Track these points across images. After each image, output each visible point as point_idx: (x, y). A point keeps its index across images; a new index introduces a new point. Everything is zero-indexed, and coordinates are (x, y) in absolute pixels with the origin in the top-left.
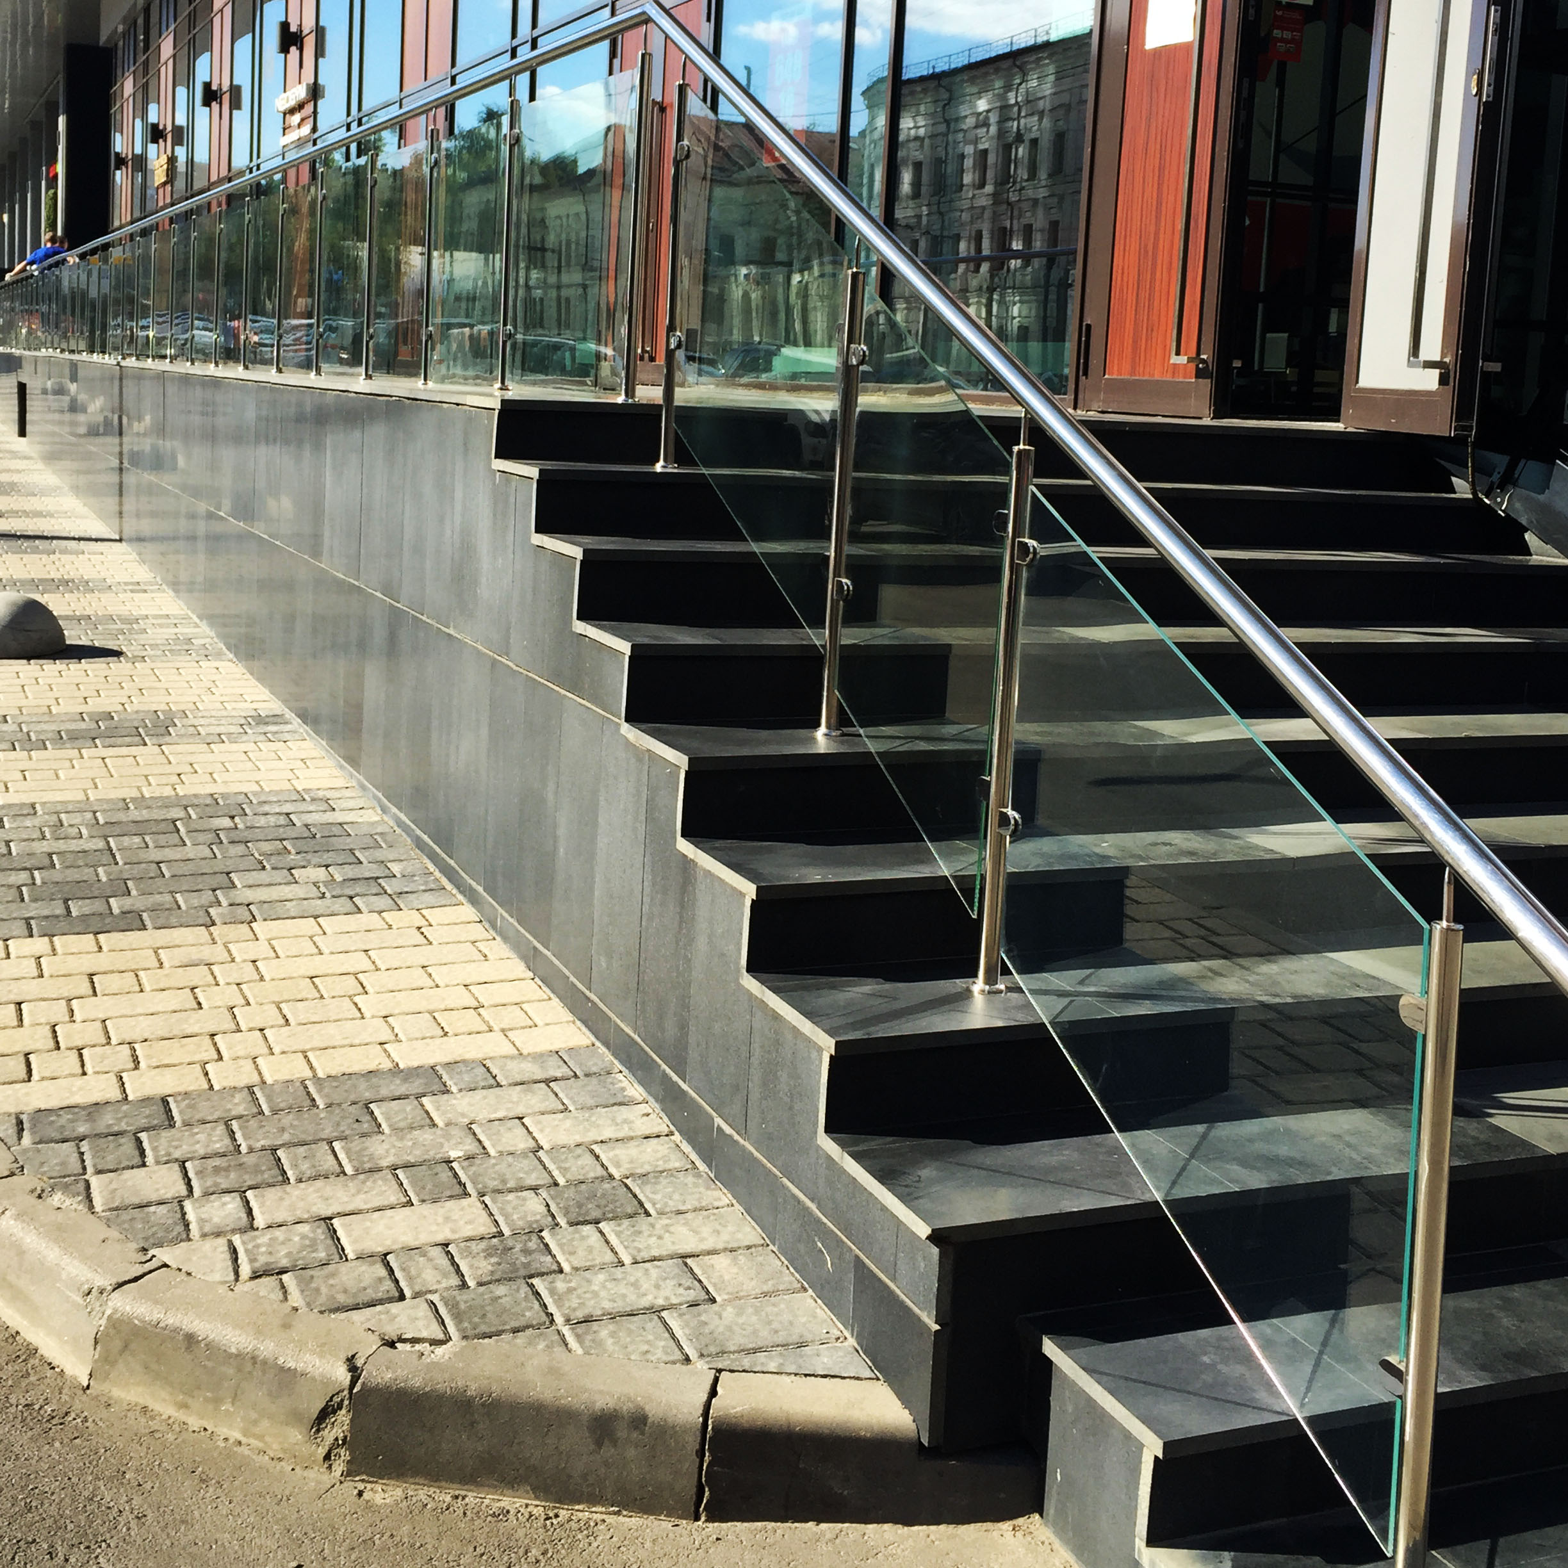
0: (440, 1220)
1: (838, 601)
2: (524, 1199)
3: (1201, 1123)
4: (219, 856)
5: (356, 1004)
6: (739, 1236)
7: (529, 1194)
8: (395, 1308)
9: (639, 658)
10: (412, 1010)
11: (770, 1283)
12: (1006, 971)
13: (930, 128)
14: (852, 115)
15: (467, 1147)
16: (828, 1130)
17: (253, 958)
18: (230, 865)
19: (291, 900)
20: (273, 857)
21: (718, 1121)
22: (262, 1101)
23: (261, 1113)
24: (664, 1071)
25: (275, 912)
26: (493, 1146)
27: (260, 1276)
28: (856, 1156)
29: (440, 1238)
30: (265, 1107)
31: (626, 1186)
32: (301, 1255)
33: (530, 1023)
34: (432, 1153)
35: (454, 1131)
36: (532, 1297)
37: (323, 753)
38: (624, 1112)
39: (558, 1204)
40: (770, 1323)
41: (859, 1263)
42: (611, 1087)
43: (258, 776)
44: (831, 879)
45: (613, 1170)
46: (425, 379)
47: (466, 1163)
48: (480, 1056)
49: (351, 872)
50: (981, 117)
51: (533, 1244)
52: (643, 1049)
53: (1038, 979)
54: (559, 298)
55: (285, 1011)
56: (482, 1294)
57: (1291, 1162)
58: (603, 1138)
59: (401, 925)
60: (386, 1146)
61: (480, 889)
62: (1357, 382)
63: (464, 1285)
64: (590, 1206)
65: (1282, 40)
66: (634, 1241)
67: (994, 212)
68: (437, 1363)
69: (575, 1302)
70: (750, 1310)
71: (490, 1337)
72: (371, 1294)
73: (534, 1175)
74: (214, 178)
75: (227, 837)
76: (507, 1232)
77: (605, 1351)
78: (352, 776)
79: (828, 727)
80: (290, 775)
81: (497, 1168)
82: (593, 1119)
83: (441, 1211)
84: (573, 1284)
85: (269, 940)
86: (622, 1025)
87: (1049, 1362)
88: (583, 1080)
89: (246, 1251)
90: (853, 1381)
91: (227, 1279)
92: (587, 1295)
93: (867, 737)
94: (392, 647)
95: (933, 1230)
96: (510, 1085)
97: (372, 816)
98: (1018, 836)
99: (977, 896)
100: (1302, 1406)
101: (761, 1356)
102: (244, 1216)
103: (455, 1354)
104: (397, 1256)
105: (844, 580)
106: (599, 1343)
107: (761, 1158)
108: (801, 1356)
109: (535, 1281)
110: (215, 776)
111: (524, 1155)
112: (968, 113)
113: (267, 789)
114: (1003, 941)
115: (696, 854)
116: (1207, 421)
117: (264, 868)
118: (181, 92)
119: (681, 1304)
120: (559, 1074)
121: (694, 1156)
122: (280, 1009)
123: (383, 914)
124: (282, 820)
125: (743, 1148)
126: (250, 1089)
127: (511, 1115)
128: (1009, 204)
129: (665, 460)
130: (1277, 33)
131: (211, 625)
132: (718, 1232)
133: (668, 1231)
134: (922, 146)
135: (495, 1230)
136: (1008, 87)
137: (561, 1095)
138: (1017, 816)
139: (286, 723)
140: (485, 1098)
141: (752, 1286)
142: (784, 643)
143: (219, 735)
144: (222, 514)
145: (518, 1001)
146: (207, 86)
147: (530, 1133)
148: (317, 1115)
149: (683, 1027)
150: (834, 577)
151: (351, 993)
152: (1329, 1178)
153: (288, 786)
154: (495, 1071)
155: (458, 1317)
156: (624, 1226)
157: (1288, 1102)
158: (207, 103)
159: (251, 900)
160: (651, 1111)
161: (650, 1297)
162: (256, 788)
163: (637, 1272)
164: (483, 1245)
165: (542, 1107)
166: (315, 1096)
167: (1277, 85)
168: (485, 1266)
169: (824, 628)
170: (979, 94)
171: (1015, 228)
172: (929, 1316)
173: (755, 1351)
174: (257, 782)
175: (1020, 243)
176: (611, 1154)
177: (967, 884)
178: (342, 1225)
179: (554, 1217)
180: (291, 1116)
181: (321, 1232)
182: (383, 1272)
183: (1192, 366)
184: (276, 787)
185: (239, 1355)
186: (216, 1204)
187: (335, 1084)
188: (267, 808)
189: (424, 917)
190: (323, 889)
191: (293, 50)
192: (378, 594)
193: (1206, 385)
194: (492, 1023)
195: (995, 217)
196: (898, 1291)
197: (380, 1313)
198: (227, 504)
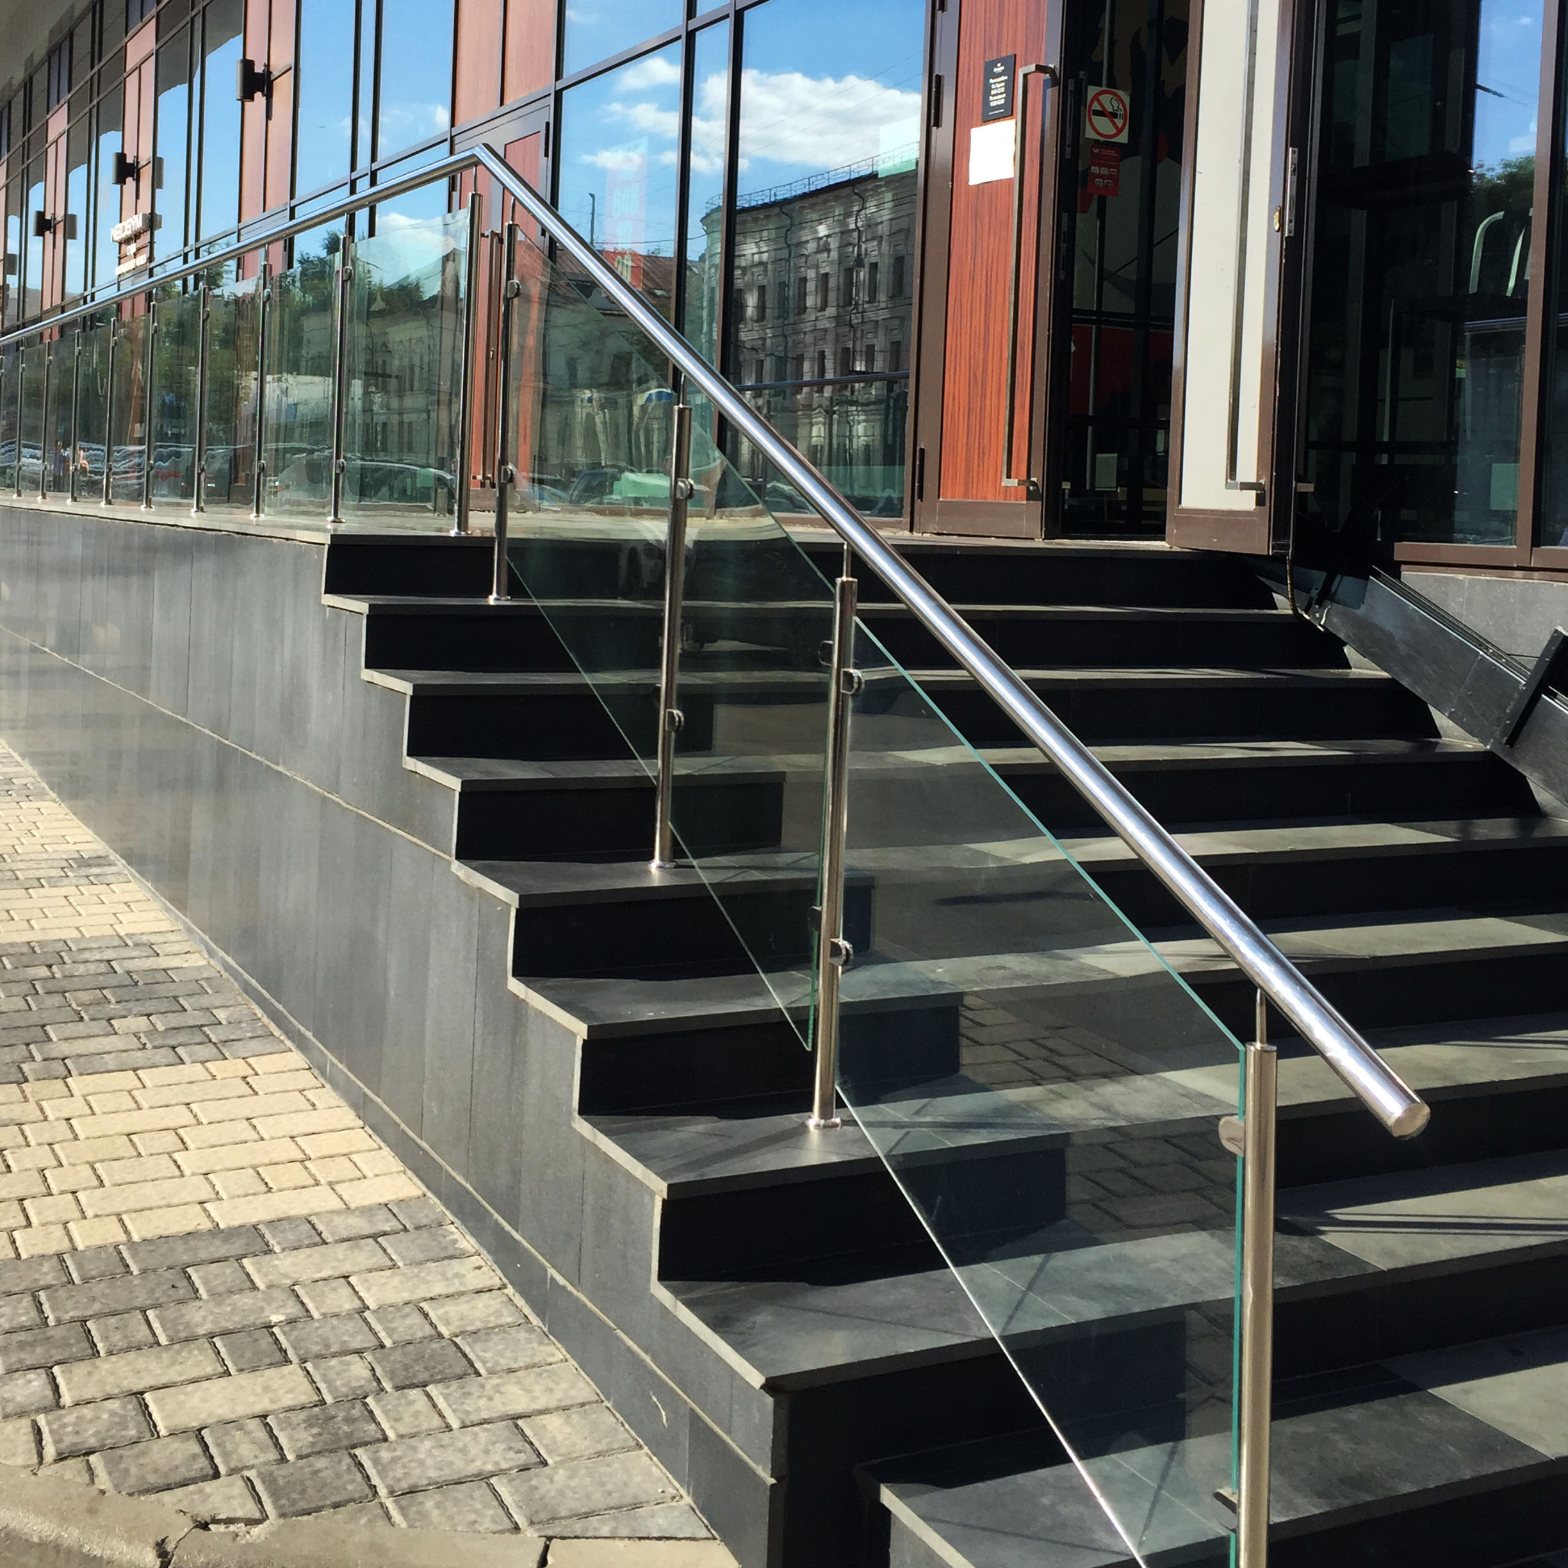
0: (259, 1390)
1: (670, 732)
2: (348, 1364)
3: (1038, 1253)
4: (34, 1008)
5: (175, 1162)
6: (573, 1393)
7: (354, 1358)
8: (209, 1487)
9: (470, 795)
10: (233, 1166)
11: (604, 1441)
12: (841, 1104)
13: (773, 253)
14: (689, 242)
15: (289, 1311)
16: (662, 1277)
17: (67, 1116)
18: (46, 1017)
19: (110, 1053)
20: (91, 1008)
21: (552, 1272)
22: (72, 1269)
23: (71, 1281)
24: (496, 1221)
25: (91, 1065)
26: (317, 1308)
27: (66, 1458)
28: (689, 1304)
29: (258, 1409)
30: (75, 1276)
31: (456, 1344)
32: (109, 1434)
33: (359, 1175)
34: (251, 1318)
35: (277, 1294)
36: (354, 1469)
37: (149, 896)
38: (455, 1266)
39: (383, 1368)
40: (603, 1484)
41: (694, 1417)
42: (441, 1239)
43: (78, 921)
44: (664, 1015)
45: (442, 1329)
46: (258, 512)
47: (287, 1328)
48: (306, 1212)
49: (175, 1020)
50: (822, 242)
51: (357, 1411)
52: (474, 1197)
53: (874, 1111)
54: (401, 424)
55: (100, 1172)
56: (302, 1468)
57: (1127, 1291)
58: (432, 1295)
59: (226, 1075)
60: (202, 1313)
61: (309, 1035)
62: (1180, 502)
63: (283, 1459)
64: (417, 1368)
65: (1100, 176)
66: (462, 1404)
67: (837, 334)
68: (252, 1544)
69: (399, 1473)
70: (583, 1472)
71: (309, 1514)
72: (183, 1473)
73: (359, 1338)
74: (47, 306)
75: (43, 987)
76: (329, 1399)
77: (431, 1523)
78: (177, 918)
79: (662, 859)
80: (113, 920)
81: (320, 1331)
82: (423, 1274)
83: (260, 1380)
84: (398, 1453)
85: (84, 1096)
86: (454, 1174)
87: (887, 1513)
88: (413, 1234)
89: (51, 1431)
90: (688, 1542)
91: (30, 1463)
92: (413, 1464)
93: (701, 868)
94: (220, 784)
95: (767, 1380)
96: (336, 1242)
97: (198, 960)
98: (850, 964)
99: (811, 1026)
100: (1140, 1545)
101: (594, 1520)
102: (49, 1393)
103: (272, 1534)
104: (212, 1432)
105: (675, 712)
106: (424, 1515)
107: (594, 1308)
108: (636, 1518)
109: (358, 1452)
110: (32, 922)
111: (349, 1316)
112: (809, 238)
113: (88, 936)
114: (837, 1073)
115: (526, 994)
116: (1039, 543)
117: (82, 1019)
118: (14, 221)
119: (511, 1469)
120: (387, 1229)
121: (527, 1310)
122: (94, 1170)
123: (208, 1064)
124: (103, 968)
125: (577, 1299)
126: (59, 1256)
127: (336, 1274)
128: (851, 326)
129: (498, 593)
130: (1095, 169)
131: (33, 763)
132: (551, 1390)
133: (498, 1392)
134: (765, 271)
135: (317, 1398)
136: (848, 214)
137: (389, 1251)
138: (848, 946)
139: (110, 865)
140: (310, 1256)
141: (584, 1446)
142: (617, 775)
143: (38, 879)
144: (46, 649)
145: (346, 1151)
146: (41, 215)
147: (356, 1292)
148: (131, 1282)
149: (516, 1173)
150: (666, 708)
151: (171, 1150)
152: (1165, 1305)
153: (111, 932)
154: (320, 1227)
155: (275, 1495)
156: (452, 1389)
157: (1130, 1227)
158: (40, 232)
159: (67, 1053)
160: (483, 1263)
161: (478, 1463)
162: (76, 934)
163: (466, 1438)
164: (303, 1415)
165: (370, 1264)
166: (130, 1261)
167: (1098, 217)
168: (305, 1437)
169: (656, 758)
170: (820, 221)
171: (858, 348)
172: (764, 1469)
173: (587, 1515)
174: (77, 928)
175: (863, 363)
176: (441, 1311)
177: (802, 1016)
178: (155, 1401)
179: (379, 1381)
180: (103, 1284)
181: (132, 1407)
182: (197, 1449)
183: (1023, 488)
184: (97, 933)
185: (42, 1545)
186: (21, 1382)
187: (152, 1248)
188: (86, 955)
189: (250, 1065)
190: (144, 1040)
191: (130, 181)
192: (207, 731)
193: (1037, 507)
194: (319, 1177)
195: (837, 338)
196: (734, 1445)
197: (192, 1493)
198: (52, 637)
